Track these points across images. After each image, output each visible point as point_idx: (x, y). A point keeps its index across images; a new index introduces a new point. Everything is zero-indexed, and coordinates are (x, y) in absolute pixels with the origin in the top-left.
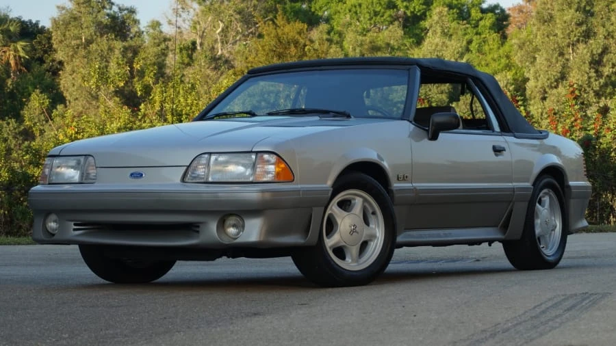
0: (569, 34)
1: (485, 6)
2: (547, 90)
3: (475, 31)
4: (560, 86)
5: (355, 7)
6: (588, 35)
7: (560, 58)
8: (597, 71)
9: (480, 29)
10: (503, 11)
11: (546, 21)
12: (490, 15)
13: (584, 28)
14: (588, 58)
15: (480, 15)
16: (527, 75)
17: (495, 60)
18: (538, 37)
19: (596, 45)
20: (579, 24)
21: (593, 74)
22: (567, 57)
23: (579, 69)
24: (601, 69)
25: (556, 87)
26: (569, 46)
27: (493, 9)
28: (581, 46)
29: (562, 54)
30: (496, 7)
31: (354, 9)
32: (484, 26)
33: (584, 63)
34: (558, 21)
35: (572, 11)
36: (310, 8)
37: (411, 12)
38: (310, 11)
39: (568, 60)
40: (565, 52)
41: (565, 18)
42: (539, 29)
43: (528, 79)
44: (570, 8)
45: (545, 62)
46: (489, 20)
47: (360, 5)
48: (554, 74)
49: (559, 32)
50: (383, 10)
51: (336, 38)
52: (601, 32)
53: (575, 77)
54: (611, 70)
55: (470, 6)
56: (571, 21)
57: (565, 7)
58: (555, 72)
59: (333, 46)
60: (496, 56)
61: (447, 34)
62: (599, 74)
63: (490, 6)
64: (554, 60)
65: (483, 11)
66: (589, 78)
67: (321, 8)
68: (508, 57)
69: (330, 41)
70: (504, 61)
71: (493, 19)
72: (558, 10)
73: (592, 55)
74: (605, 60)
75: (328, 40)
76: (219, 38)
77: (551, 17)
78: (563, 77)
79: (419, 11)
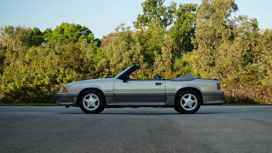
0: (123, 48)
1: (94, 39)
2: (116, 64)
4: (120, 63)
5: (56, 37)
6: (129, 49)
7: (120, 55)
8: (131, 60)
9: (93, 46)
10: (100, 40)
11: (116, 44)
12: (96, 41)
13: (128, 47)
14: (129, 56)
15: (93, 41)
16: (110, 60)
17: (100, 55)
18: (114, 49)
19: (131, 52)
20: (126, 46)
21: (130, 60)
23: (126, 59)
24: (132, 59)
25: (119, 63)
26: (123, 52)
27: (97, 40)
28: (127, 52)
29: (121, 54)
30: (98, 39)
31: (56, 38)
34: (120, 44)
35: (124, 41)
36: (42, 37)
38: (42, 38)
39: (122, 56)
41: (122, 44)
42: (114, 47)
43: (110, 61)
45: (116, 56)
46: (96, 43)
47: (58, 37)
49: (120, 48)
50: (64, 39)
51: (52, 46)
52: (133, 48)
53: (124, 61)
54: (135, 59)
55: (90, 39)
56: (124, 44)
57: (122, 40)
58: (119, 59)
59: (52, 49)
60: (100, 54)
62: (132, 61)
63: (96, 39)
64: (118, 56)
65: (94, 40)
66: (129, 61)
67: (45, 37)
68: (103, 54)
69: (51, 47)
70: (102, 55)
71: (97, 43)
72: (120, 41)
73: (130, 55)
74: (133, 56)
75: (50, 47)
76: (14, 45)
77: (118, 43)
78: (121, 61)
79: (75, 39)
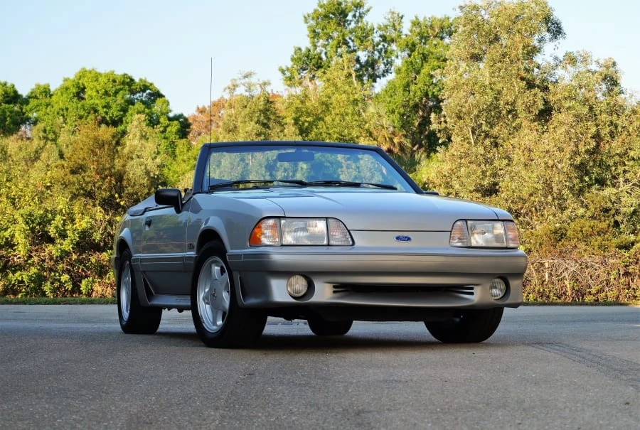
1: (171, 115)
3: (163, 135)
5: (63, 110)
7: (241, 163)
9: (167, 134)
10: (186, 119)
11: (230, 131)
12: (176, 122)
13: (262, 138)
14: (264, 163)
15: (167, 122)
17: (185, 161)
20: (259, 134)
22: (247, 162)
23: (257, 172)
24: (274, 172)
26: (249, 153)
27: (177, 118)
28: (259, 154)
29: (243, 159)
30: (181, 116)
31: (61, 112)
32: (171, 132)
33: (262, 167)
34: (241, 131)
35: (253, 123)
36: (22, 109)
37: (110, 117)
38: (22, 111)
39: (247, 164)
40: (246, 158)
41: (247, 129)
42: (224, 137)
44: (252, 121)
45: (229, 165)
46: (175, 126)
47: (67, 109)
48: (237, 175)
50: (86, 114)
51: (51, 136)
54: (283, 174)
55: (159, 114)
56: (252, 132)
57: (247, 119)
59: (49, 142)
60: (185, 158)
61: (144, 137)
63: (176, 115)
64: (236, 164)
65: (170, 119)
67: (31, 110)
69: (46, 138)
71: (178, 127)
72: (241, 122)
73: (268, 160)
75: (44, 138)
77: (235, 127)
79: (117, 116)
